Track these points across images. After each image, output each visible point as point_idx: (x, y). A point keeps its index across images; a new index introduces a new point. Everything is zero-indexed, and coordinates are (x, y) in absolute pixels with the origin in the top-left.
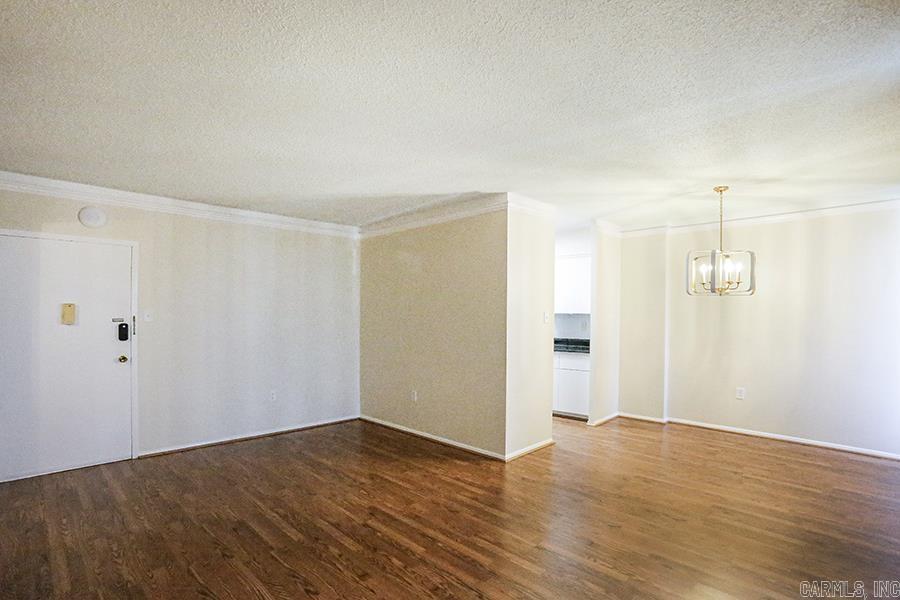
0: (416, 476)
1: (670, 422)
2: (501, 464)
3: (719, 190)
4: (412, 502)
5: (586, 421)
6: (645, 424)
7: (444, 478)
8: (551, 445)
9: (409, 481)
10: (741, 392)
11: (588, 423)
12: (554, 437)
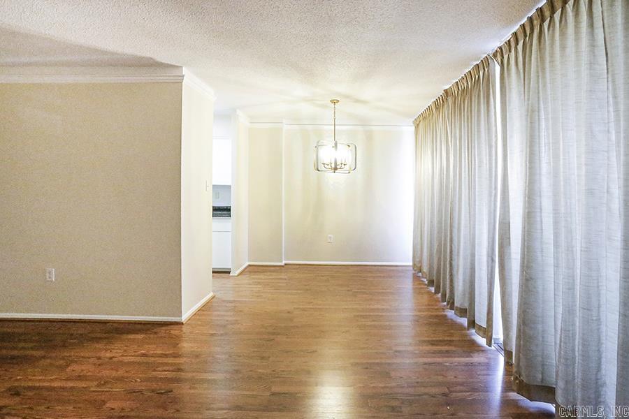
0: (86, 368)
1: (286, 264)
2: (179, 326)
3: (334, 102)
4: (104, 402)
5: (229, 272)
6: (272, 268)
7: (126, 359)
8: (213, 297)
9: (80, 378)
10: (330, 238)
11: (231, 274)
12: (213, 291)
